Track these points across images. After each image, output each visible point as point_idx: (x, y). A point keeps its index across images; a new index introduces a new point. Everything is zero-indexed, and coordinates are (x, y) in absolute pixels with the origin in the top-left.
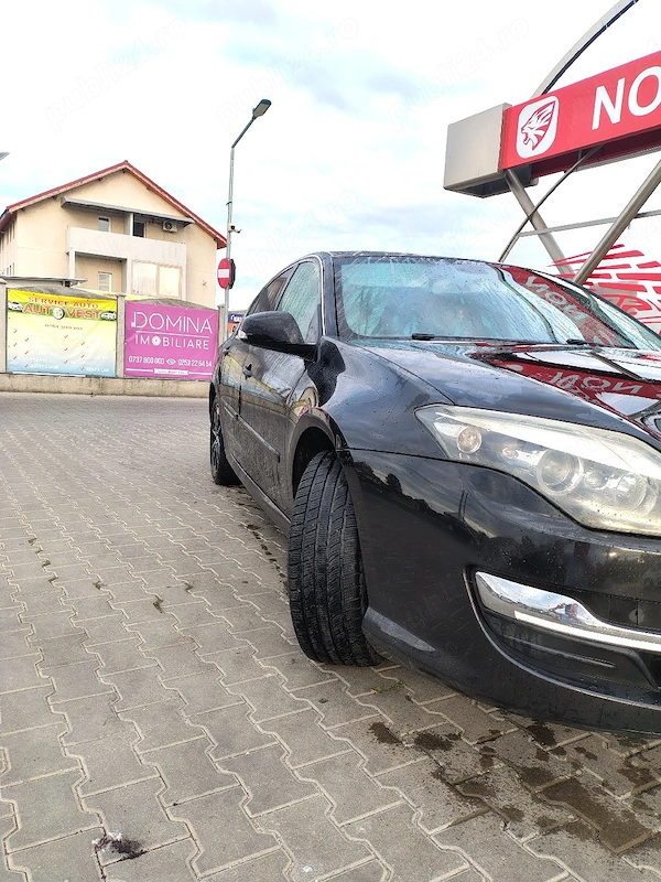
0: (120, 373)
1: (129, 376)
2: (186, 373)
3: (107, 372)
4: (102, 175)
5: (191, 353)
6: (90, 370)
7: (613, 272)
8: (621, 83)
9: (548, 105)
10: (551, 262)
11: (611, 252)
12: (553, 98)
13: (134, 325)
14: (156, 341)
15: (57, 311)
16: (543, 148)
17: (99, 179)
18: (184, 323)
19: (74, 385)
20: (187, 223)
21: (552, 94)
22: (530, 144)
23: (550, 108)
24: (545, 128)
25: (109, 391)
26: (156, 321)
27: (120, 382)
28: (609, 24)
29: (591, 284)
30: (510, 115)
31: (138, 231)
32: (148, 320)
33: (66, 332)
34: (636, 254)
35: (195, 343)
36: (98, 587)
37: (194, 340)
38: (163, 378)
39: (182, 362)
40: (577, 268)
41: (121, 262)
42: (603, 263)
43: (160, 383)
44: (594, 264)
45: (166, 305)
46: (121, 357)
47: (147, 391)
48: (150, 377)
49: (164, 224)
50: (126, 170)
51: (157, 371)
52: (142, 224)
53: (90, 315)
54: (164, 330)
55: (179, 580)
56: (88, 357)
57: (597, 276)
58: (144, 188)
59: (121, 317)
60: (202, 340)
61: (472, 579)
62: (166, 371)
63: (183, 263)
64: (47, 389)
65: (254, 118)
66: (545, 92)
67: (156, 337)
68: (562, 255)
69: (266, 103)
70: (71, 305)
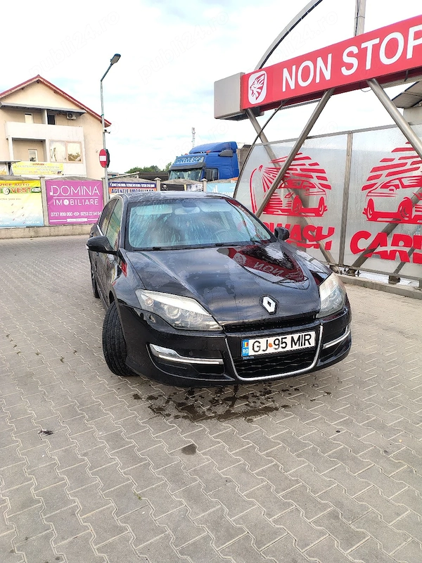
0: (47, 224)
1: (51, 225)
2: (86, 220)
3: (38, 223)
4: (24, 85)
5: (87, 208)
6: (29, 223)
7: (298, 168)
8: (294, 67)
9: (262, 75)
10: (270, 161)
11: (297, 157)
12: (264, 72)
13: (51, 194)
14: (66, 202)
15: (5, 189)
16: (261, 99)
17: (22, 88)
18: (82, 190)
19: (20, 233)
20: (81, 114)
21: (263, 70)
22: (255, 97)
23: (262, 78)
24: (261, 88)
25: (42, 235)
26: (65, 191)
27: (47, 229)
28: (290, 30)
29: (288, 173)
30: (244, 78)
31: (51, 121)
32: (60, 190)
33: (12, 202)
34: (308, 158)
35: (89, 202)
36: (37, 354)
37: (89, 200)
38: (72, 224)
39: (82, 214)
40: (282, 165)
41: (42, 142)
42: (293, 163)
43: (71, 227)
44: (289, 163)
45: (70, 180)
46: (46, 213)
47: (64, 233)
48: (65, 224)
49: (67, 115)
50: (39, 81)
51: (69, 220)
52: (53, 116)
53: (25, 190)
54: (70, 195)
55: (72, 349)
56: (26, 215)
57: (292, 169)
58: (52, 92)
59: (44, 190)
60: (94, 199)
61: (149, 346)
62: (74, 220)
63: (82, 139)
64: (4, 236)
65: (112, 65)
66: (261, 68)
67: (66, 200)
68: (275, 157)
69: (118, 56)
70: (13, 186)
